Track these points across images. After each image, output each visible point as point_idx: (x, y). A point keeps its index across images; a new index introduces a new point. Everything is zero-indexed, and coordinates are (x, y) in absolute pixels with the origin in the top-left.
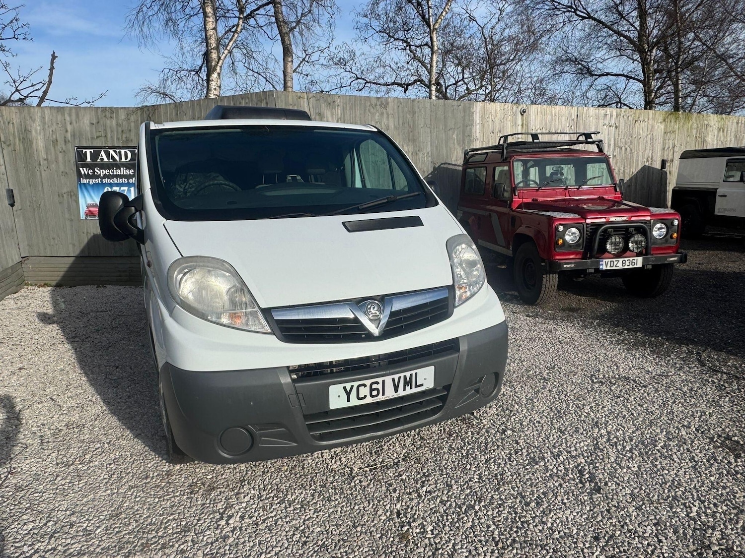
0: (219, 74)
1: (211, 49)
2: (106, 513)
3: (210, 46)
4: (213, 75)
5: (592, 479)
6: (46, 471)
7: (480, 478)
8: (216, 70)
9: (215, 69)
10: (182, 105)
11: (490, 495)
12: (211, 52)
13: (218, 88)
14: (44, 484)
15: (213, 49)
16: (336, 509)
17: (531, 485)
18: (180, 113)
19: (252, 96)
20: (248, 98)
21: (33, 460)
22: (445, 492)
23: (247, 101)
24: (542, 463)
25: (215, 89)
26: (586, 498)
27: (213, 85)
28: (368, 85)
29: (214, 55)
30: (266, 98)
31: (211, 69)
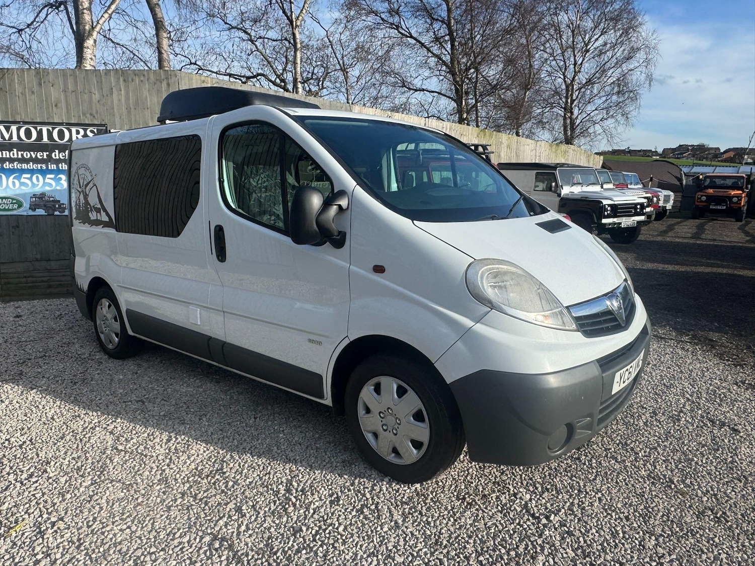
0: (95, 41)
1: (84, 9)
2: (419, 545)
3: (82, 5)
4: (88, 41)
5: (723, 424)
6: (265, 526)
7: (659, 438)
8: (92, 35)
9: (90, 34)
10: (48, 73)
11: (685, 449)
12: (83, 13)
13: (93, 58)
14: (292, 539)
15: (86, 9)
16: (607, 486)
17: (697, 436)
18: (44, 82)
19: (148, 74)
20: (144, 75)
21: (225, 519)
22: (657, 454)
23: (142, 78)
24: (683, 419)
25: (91, 59)
26: (738, 437)
27: (88, 53)
28: (201, 72)
29: (87, 17)
30: (167, 78)
31: (84, 33)
